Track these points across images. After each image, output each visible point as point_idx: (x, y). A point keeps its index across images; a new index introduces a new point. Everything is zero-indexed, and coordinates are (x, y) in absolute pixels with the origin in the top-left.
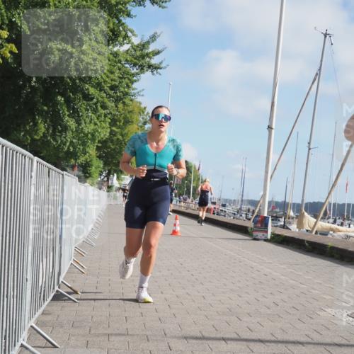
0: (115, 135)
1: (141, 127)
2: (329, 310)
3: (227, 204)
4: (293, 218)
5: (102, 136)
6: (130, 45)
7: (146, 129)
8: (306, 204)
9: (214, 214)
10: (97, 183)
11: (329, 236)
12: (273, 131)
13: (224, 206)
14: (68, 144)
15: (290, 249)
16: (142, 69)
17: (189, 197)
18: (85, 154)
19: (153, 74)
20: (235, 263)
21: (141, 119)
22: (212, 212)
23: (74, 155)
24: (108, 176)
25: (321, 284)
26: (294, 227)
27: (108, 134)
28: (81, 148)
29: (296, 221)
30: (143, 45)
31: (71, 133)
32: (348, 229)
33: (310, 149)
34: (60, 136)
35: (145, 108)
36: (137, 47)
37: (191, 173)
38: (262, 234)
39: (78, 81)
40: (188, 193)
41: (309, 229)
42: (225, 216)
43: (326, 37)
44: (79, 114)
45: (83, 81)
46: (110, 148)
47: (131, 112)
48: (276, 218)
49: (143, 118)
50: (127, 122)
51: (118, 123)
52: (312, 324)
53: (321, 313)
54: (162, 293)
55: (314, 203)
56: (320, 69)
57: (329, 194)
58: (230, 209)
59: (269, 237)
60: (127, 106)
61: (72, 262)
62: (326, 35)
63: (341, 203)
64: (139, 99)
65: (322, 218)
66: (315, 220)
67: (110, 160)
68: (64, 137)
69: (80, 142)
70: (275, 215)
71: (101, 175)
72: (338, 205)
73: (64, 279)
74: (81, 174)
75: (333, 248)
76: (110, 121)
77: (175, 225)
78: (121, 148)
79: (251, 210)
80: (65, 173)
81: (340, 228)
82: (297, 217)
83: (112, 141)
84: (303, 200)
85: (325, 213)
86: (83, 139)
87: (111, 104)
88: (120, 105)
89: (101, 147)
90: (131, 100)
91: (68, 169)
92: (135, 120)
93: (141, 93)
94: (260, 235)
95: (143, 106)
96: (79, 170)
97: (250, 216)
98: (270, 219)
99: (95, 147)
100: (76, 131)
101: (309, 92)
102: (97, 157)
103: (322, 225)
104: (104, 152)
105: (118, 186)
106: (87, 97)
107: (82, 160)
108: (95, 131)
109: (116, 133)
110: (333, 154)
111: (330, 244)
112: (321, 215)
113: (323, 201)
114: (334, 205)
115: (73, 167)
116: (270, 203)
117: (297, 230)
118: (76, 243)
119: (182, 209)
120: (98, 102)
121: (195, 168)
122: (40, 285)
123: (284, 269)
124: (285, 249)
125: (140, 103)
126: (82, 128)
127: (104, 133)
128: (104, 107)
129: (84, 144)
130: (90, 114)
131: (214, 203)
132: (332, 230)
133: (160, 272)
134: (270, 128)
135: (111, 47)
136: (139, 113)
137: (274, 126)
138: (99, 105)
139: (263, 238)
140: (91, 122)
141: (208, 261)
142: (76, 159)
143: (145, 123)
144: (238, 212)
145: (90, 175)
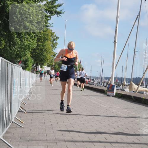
0: (39, 46)
1: (52, 42)
3: (95, 79)
4: (126, 85)
6: (46, 2)
7: (55, 43)
8: (133, 78)
9: (88, 84)
10: (31, 70)
11: (144, 94)
12: (116, 43)
13: (93, 80)
14: (17, 50)
15: (124, 100)
16: (52, 13)
18: (25, 56)
19: (58, 16)
20: (98, 107)
21: (52, 38)
22: (87, 83)
23: (19, 56)
24: (37, 65)
26: (127, 90)
27: (36, 46)
28: (23, 52)
30: (53, 2)
31: (18, 45)
33: (135, 52)
34: (13, 47)
35: (54, 33)
36: (50, 3)
38: (111, 93)
41: (134, 91)
42: (93, 85)
44: (21, 36)
46: (37, 52)
47: (47, 35)
48: (118, 86)
50: (45, 40)
51: (41, 40)
54: (63, 122)
55: (136, 78)
56: (140, 13)
58: (96, 81)
59: (115, 95)
60: (45, 32)
61: (20, 108)
64: (51, 28)
65: (141, 86)
66: (137, 86)
67: (37, 58)
68: (15, 48)
69: (22, 50)
70: (117, 84)
71: (33, 66)
73: (16, 116)
75: (145, 100)
76: (37, 39)
78: (42, 52)
79: (106, 82)
80: (15, 65)
82: (128, 85)
83: (38, 49)
84: (131, 77)
85: (142, 83)
86: (24, 48)
88: (42, 32)
89: (33, 52)
90: (47, 29)
91: (17, 63)
92: (49, 39)
93: (52, 25)
94: (110, 94)
95: (53, 32)
96: (22, 64)
97: (105, 85)
98: (115, 86)
99: (30, 52)
100: (21, 44)
101: (134, 24)
102: (31, 57)
103: (141, 89)
104: (34, 55)
107: (24, 58)
108: (30, 44)
109: (40, 45)
111: (144, 98)
112: (140, 84)
113: (142, 77)
114: (146, 79)
115: (19, 62)
116: (115, 78)
117: (129, 91)
122: (4, 119)
123: (122, 110)
124: (122, 100)
125: (52, 31)
126: (23, 43)
127: (34, 45)
128: (34, 33)
129: (24, 50)
130: (27, 36)
131: (88, 79)
132: (145, 91)
134: (115, 42)
135: (36, 3)
136: (51, 35)
137: (117, 41)
139: (112, 95)
140: (27, 40)
141: (85, 106)
142: (21, 58)
143: (54, 40)
144: (99, 83)
145: (28, 66)
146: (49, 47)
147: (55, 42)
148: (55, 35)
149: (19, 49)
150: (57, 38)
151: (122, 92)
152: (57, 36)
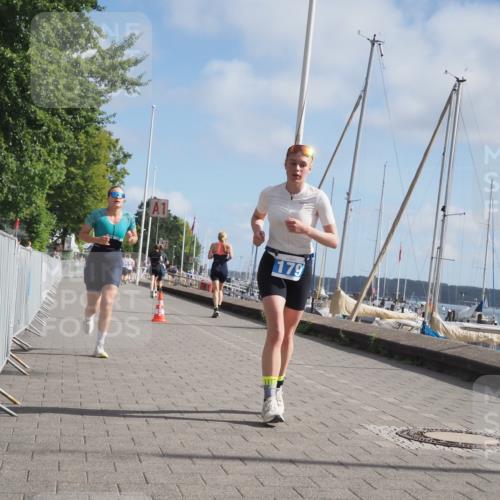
0: (73, 179)
1: (112, 167)
2: (371, 427)
3: (233, 279)
4: (324, 298)
5: (55, 179)
7: (118, 170)
8: (343, 279)
10: (47, 247)
11: (375, 324)
14: (5, 190)
17: (179, 268)
18: (30, 204)
20: (241, 361)
21: (111, 157)
23: (14, 206)
24: (63, 236)
25: (361, 390)
26: (325, 311)
27: (64, 177)
28: (25, 196)
29: (328, 303)
31: (10, 174)
32: (401, 315)
33: (349, 202)
35: (117, 141)
37: (182, 233)
39: (20, 100)
40: (178, 262)
41: (347, 314)
42: (229, 295)
43: (373, 44)
44: (21, 148)
45: (28, 101)
46: (66, 196)
47: (97, 145)
49: (114, 155)
50: (92, 160)
51: (78, 162)
52: (347, 446)
53: (361, 432)
54: (137, 402)
55: (354, 277)
56: (365, 90)
57: (375, 265)
58: (237, 285)
60: (91, 136)
61: (9, 358)
62: (373, 42)
63: (391, 278)
64: (108, 127)
65: (365, 299)
66: (355, 302)
67: (66, 213)
69: (23, 188)
71: (53, 235)
72: (388, 280)
74: (24, 233)
75: (379, 341)
76: (66, 158)
77: (158, 307)
78: (82, 197)
81: (390, 313)
82: (330, 297)
83: (69, 188)
84: (338, 274)
85: (369, 293)
86: (28, 183)
87: (68, 134)
88: (82, 136)
89: (53, 195)
90: (98, 129)
91: (5, 226)
92: (102, 159)
93: (112, 120)
95: (114, 138)
96: (22, 228)
99: (45, 195)
100: (18, 172)
101: (348, 123)
102: (48, 209)
103: (365, 308)
104: (59, 203)
105: (78, 251)
106: (33, 124)
107: (25, 213)
108: (45, 172)
109: (76, 175)
110: (381, 210)
111: (375, 335)
112: (364, 295)
113: (367, 275)
114: (382, 280)
115: (13, 224)
117: (330, 315)
118: (15, 331)
119: (169, 285)
120: (49, 130)
121: (187, 226)
123: (310, 369)
124: (312, 342)
125: (110, 134)
126: (27, 168)
127: (58, 176)
128: (58, 138)
129: (29, 190)
130: (38, 148)
132: (379, 315)
133: (135, 373)
136: (109, 147)
138: (51, 134)
140: (39, 159)
141: (204, 357)
142: (17, 213)
143: (117, 162)
144: (247, 290)
145: (37, 235)
146: (102, 181)
147: (119, 167)
148: (121, 148)
149: (13, 186)
150: (127, 156)
151: (312, 319)
152: (125, 151)
